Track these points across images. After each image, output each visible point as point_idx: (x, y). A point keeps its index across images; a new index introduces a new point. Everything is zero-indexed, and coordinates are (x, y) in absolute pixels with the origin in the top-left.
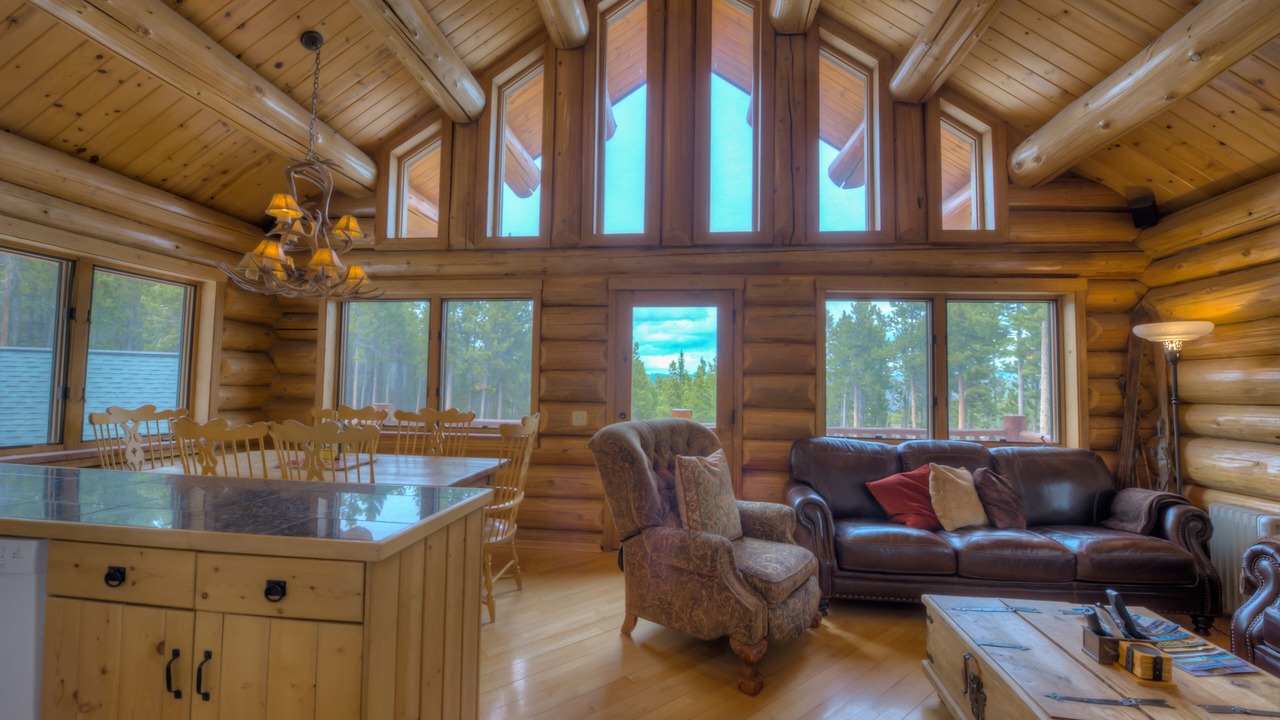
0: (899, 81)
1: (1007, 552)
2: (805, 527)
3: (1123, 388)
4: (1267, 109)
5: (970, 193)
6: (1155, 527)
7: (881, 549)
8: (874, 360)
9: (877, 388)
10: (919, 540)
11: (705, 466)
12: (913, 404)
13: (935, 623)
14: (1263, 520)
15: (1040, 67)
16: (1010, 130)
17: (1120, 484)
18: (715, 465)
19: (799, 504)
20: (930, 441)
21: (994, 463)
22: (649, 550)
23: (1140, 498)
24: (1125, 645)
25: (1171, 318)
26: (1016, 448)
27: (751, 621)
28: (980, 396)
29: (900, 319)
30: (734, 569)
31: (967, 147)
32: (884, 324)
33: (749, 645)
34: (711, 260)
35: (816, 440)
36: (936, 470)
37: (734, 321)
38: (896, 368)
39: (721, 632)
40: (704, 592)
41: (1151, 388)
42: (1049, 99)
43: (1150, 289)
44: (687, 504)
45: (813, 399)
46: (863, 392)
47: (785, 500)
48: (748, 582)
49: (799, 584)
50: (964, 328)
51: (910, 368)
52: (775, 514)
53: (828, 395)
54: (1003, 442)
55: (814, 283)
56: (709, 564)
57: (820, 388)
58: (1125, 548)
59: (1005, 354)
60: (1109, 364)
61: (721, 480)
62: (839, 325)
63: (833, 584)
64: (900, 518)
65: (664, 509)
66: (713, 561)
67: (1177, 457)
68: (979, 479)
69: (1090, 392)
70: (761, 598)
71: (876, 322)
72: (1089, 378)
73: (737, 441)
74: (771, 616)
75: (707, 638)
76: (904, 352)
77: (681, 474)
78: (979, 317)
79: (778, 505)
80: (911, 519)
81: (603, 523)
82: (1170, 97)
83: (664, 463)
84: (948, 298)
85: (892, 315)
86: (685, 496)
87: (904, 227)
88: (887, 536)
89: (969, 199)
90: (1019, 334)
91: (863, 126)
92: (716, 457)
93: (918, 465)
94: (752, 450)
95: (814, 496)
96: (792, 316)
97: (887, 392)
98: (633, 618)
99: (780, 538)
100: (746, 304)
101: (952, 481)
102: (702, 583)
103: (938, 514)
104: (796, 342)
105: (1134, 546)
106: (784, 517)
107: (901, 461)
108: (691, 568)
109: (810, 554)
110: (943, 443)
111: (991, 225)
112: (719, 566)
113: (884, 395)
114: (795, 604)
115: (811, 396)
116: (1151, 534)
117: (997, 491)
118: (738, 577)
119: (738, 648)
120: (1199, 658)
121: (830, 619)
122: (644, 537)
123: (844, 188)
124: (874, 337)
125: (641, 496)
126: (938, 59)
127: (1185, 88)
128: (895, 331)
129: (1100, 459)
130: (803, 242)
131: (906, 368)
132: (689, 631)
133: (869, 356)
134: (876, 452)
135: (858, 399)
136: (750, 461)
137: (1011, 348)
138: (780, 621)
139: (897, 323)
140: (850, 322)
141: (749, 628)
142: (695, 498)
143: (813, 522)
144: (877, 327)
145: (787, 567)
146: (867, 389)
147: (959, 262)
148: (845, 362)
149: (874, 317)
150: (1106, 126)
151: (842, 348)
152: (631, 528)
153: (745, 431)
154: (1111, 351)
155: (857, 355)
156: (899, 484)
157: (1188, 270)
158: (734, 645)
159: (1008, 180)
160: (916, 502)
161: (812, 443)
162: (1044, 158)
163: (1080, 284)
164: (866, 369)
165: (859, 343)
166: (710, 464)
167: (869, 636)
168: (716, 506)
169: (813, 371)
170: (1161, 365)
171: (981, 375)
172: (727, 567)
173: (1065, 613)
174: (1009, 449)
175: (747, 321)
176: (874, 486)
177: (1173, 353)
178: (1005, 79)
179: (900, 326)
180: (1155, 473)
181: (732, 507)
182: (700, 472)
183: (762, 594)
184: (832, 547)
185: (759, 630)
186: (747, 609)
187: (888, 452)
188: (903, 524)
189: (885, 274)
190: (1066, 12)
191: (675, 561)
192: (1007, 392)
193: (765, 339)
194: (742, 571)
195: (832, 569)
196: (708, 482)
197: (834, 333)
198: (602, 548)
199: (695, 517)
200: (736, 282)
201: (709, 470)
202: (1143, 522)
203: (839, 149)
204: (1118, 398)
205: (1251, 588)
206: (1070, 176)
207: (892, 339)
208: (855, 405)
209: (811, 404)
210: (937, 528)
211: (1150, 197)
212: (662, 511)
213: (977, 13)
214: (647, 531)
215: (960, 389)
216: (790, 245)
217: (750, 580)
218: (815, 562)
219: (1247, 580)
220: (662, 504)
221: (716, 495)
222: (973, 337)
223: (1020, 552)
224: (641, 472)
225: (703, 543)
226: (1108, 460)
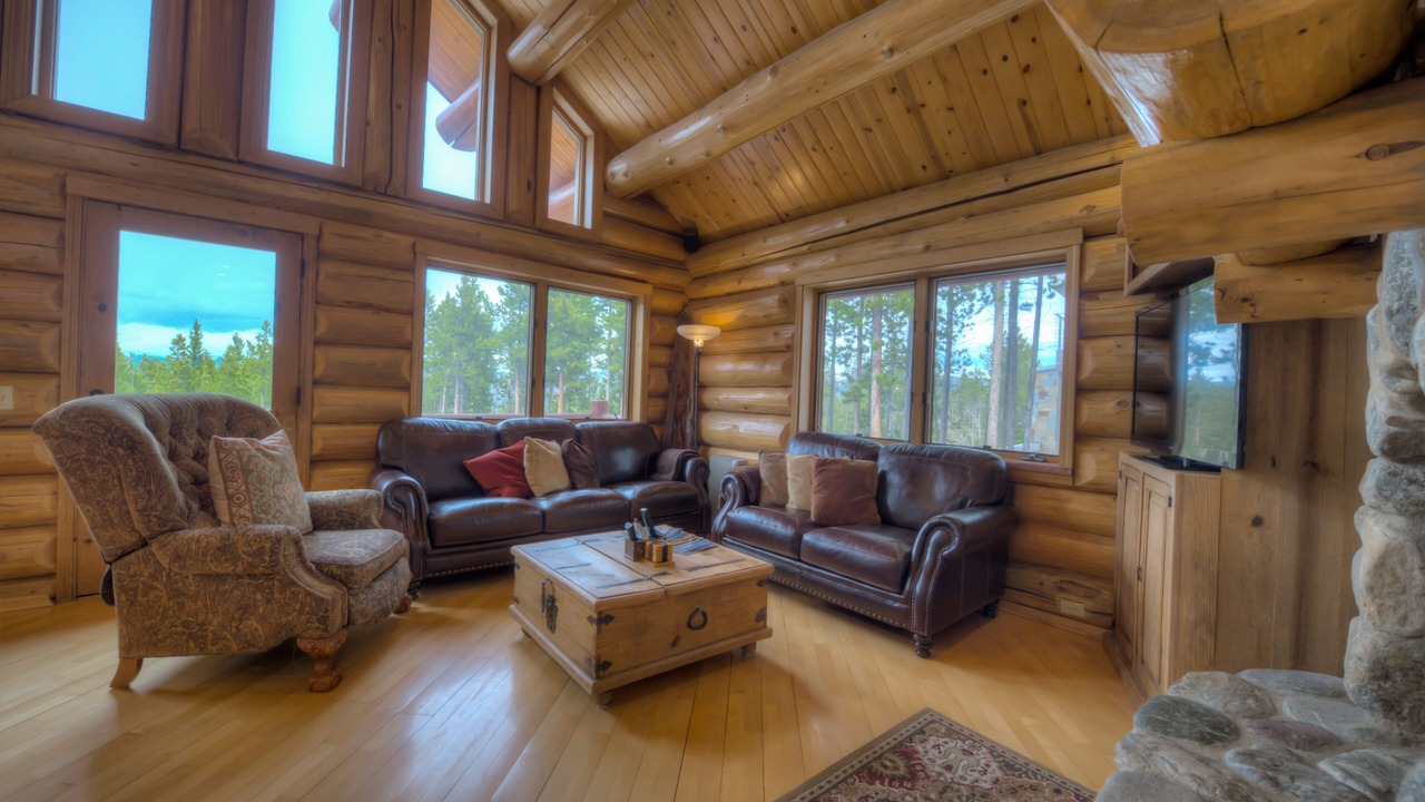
0: (516, 52)
1: (583, 506)
2: (395, 511)
3: (669, 374)
4: (756, 184)
5: (573, 190)
6: (680, 476)
7: (477, 521)
8: (479, 350)
9: (482, 381)
10: (513, 506)
11: (258, 450)
12: (517, 399)
13: (522, 568)
14: (734, 462)
15: (633, 95)
16: (609, 143)
17: (663, 447)
18: (273, 448)
19: (388, 488)
20: (527, 419)
21: (579, 436)
22: (165, 563)
23: (673, 455)
24: (648, 543)
25: (699, 323)
26: (596, 423)
27: (327, 611)
28: (577, 390)
29: (508, 310)
30: (303, 562)
31: (574, 145)
32: (491, 312)
33: (325, 638)
34: (269, 187)
35: (409, 421)
36: (530, 443)
37: (302, 275)
38: (501, 361)
39: (284, 636)
40: (259, 596)
41: (685, 375)
42: (638, 125)
43: (691, 300)
44: (229, 497)
45: (407, 376)
46: (466, 385)
47: (368, 485)
48: (322, 572)
49: (387, 566)
50: (567, 325)
51: (514, 361)
52: (357, 500)
53: (424, 388)
54: (587, 419)
55: (414, 245)
56: (267, 558)
57: (416, 364)
58: (661, 491)
59: (599, 351)
60: (662, 356)
61: (283, 466)
62: (440, 308)
63: (426, 564)
64: (496, 491)
65: (190, 509)
66: (274, 553)
67: (697, 426)
68: (566, 449)
69: (649, 377)
70: (340, 585)
71: (483, 310)
72: (650, 366)
73: (304, 426)
74: (352, 602)
75: (264, 650)
76: (510, 344)
77: (220, 461)
78: (579, 315)
79: (361, 491)
80: (507, 490)
81: (54, 560)
82: (708, 155)
83: (186, 452)
84: (550, 285)
85: (500, 304)
86: (226, 488)
87: (513, 206)
88: (482, 509)
89: (573, 196)
90: (610, 334)
91: (478, 85)
92: (276, 440)
93: (515, 440)
94: (324, 437)
95: (406, 478)
96: (383, 279)
97: (492, 386)
98: (135, 662)
99: (365, 524)
100: (321, 255)
101: (543, 452)
102: (256, 587)
103: (530, 483)
104: (387, 310)
105: (666, 490)
106: (367, 502)
107: (499, 439)
108: (240, 569)
109: (400, 535)
110: (539, 420)
111: (588, 224)
112: (282, 559)
113: (488, 389)
114: (383, 586)
115: (405, 372)
116: (677, 480)
117: (579, 458)
118: (309, 570)
119: (309, 646)
120: (689, 545)
121: (421, 601)
122: (154, 547)
123: (453, 146)
124: (480, 325)
125: (149, 492)
126: (554, 48)
127: (716, 152)
128: (502, 321)
129: (652, 430)
130: (402, 195)
131: (512, 361)
132: (235, 648)
133: (474, 346)
134: (475, 431)
135: (460, 392)
136: (323, 449)
137: (604, 347)
138: (363, 605)
139: (505, 313)
140: (454, 306)
141: (323, 620)
142: (243, 488)
143: (404, 505)
144: (483, 315)
145: (373, 550)
146: (470, 382)
147: (561, 252)
148: (446, 351)
149: (482, 304)
150: (671, 163)
151: (443, 335)
152: (129, 539)
153: (316, 414)
154: (664, 346)
155: (461, 345)
156: (496, 459)
157: (713, 289)
158: (303, 645)
159: (604, 187)
160: (513, 474)
161: (405, 424)
162: (630, 175)
163: (648, 289)
164: (470, 360)
165: (464, 330)
166: (267, 447)
167: (461, 605)
168: (275, 496)
169: (409, 346)
170: (692, 358)
171: (577, 370)
172: (294, 561)
173: (617, 537)
174: (590, 424)
175: (322, 278)
176: (472, 463)
177: (699, 348)
178: (606, 93)
179: (508, 316)
180: (684, 439)
181: (297, 498)
182: (250, 457)
183: (341, 581)
184: (425, 527)
185: (337, 619)
186: (322, 599)
187: (487, 431)
188: (500, 496)
189: (492, 250)
190: (653, 55)
191: (212, 566)
192: (599, 388)
193: (347, 302)
194: (313, 563)
195: (424, 551)
196: (264, 468)
197: (435, 317)
198: (53, 599)
199: (242, 512)
200: (308, 225)
201: (264, 454)
202: (673, 472)
203: (451, 101)
204: (666, 382)
205: (723, 502)
206: (647, 197)
207: (500, 329)
208: (456, 401)
209: (406, 383)
210: (529, 495)
211: (694, 229)
212: (187, 512)
213: (587, 21)
214: (161, 538)
215: (560, 383)
216: (385, 194)
217: (325, 570)
218: (405, 543)
219: (722, 498)
220: (187, 502)
221: (276, 483)
222: (573, 333)
223: (592, 505)
224: (149, 458)
225: (258, 536)
226: (657, 431)
